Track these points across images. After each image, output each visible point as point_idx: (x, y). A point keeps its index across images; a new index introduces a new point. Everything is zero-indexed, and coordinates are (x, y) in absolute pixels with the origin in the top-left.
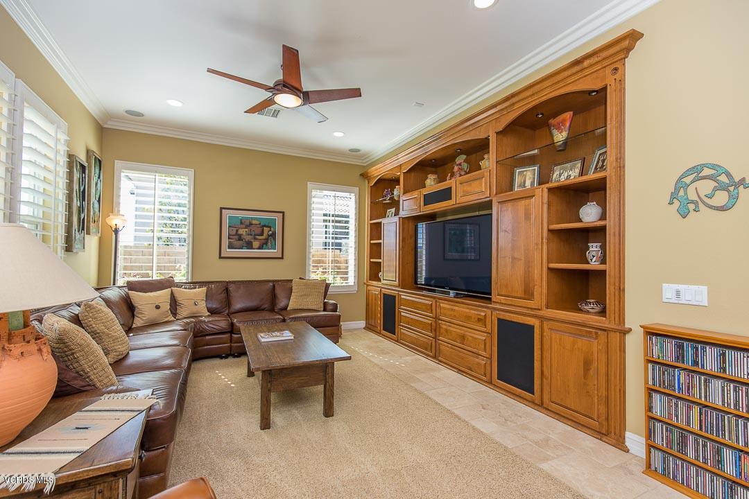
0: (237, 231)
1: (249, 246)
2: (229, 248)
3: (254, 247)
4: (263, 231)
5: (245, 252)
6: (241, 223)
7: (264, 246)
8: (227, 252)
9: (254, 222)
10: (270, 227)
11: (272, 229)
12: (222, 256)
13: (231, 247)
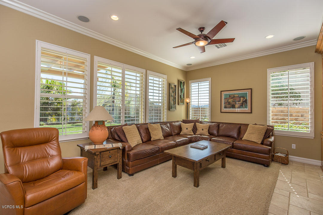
0: (228, 100)
1: (233, 107)
2: (224, 108)
3: (236, 107)
4: (240, 99)
5: (232, 110)
6: (230, 97)
7: (241, 107)
8: (224, 110)
9: (235, 96)
10: (244, 97)
11: (245, 98)
12: (222, 111)
13: (225, 107)
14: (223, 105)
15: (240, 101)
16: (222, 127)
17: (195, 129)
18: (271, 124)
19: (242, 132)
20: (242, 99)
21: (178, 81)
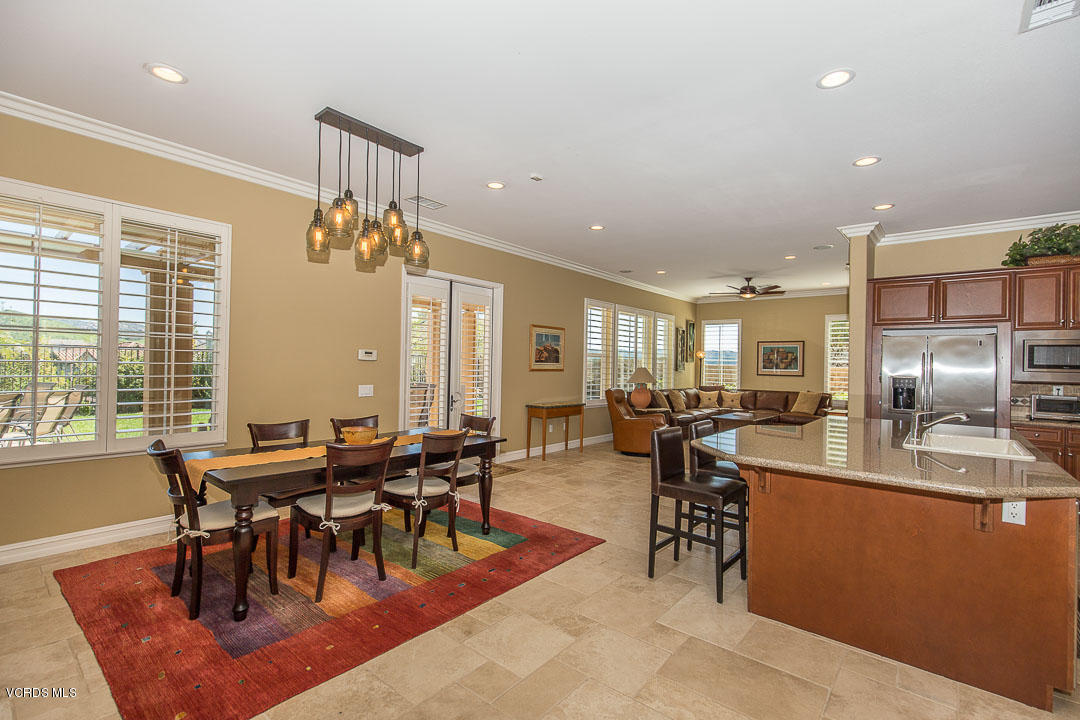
0: (768, 357)
1: (777, 367)
2: (763, 369)
3: (780, 368)
4: (787, 356)
5: (774, 371)
6: (771, 351)
7: (788, 368)
8: (763, 371)
9: (780, 350)
10: (793, 353)
12: (759, 374)
13: (764, 367)
14: (761, 365)
15: (786, 358)
16: (761, 398)
17: (720, 400)
18: (829, 392)
19: (790, 402)
20: (790, 355)
21: (687, 322)
